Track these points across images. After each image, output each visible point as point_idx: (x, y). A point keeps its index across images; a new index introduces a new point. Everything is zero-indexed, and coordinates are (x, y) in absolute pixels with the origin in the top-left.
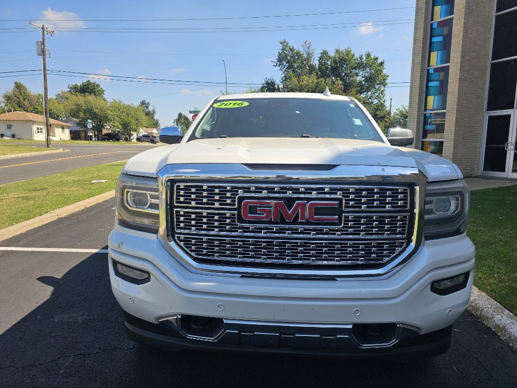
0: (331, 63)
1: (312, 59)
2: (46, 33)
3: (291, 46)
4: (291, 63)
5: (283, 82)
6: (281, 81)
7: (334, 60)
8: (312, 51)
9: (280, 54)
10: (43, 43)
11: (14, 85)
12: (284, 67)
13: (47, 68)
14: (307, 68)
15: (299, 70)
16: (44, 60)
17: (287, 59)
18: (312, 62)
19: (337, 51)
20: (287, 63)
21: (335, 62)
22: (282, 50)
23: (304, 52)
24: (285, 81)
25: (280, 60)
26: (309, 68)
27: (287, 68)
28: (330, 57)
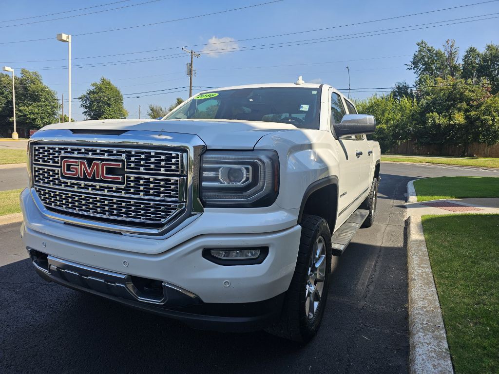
0: (480, 61)
1: (456, 59)
2: (193, 56)
3: (430, 47)
4: (429, 65)
5: (416, 85)
6: (415, 85)
7: (483, 58)
8: (455, 50)
9: (415, 56)
10: (191, 65)
11: (177, 101)
12: (420, 70)
13: (192, 85)
14: (449, 68)
15: (439, 71)
16: (191, 79)
17: (424, 61)
18: (454, 63)
19: (489, 48)
20: (423, 65)
21: (485, 60)
22: (419, 51)
23: (446, 52)
24: (419, 84)
25: (415, 63)
26: (451, 69)
27: (424, 70)
28: (478, 55)
